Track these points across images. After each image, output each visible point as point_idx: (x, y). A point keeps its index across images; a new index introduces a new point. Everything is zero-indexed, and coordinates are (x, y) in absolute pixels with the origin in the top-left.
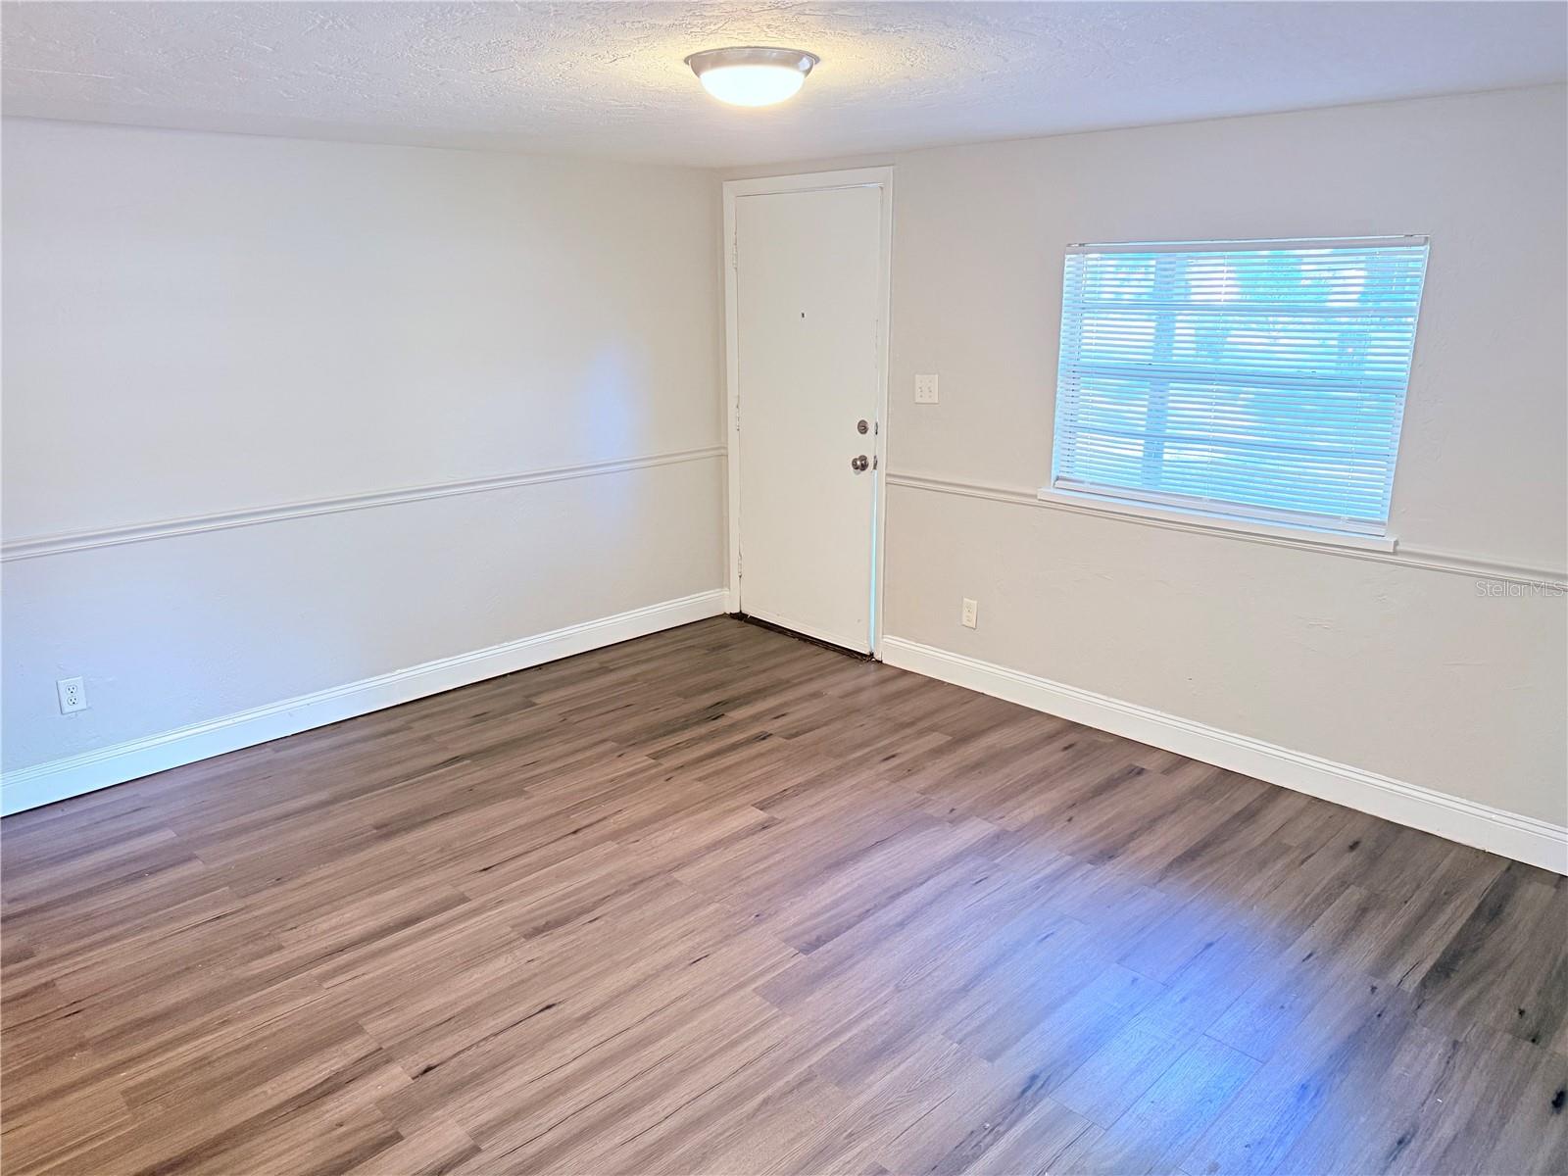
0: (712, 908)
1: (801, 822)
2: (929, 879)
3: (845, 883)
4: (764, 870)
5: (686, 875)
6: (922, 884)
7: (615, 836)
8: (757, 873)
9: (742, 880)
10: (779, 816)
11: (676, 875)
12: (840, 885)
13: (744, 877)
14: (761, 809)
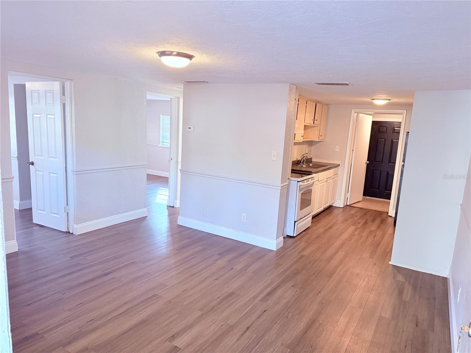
0: (185, 303)
1: (157, 341)
2: (110, 320)
3: (141, 315)
4: (171, 317)
5: (198, 314)
6: (113, 317)
7: (231, 328)
8: (173, 316)
9: (177, 313)
10: (168, 343)
11: (200, 313)
12: (143, 314)
13: (177, 314)
14: (176, 346)
